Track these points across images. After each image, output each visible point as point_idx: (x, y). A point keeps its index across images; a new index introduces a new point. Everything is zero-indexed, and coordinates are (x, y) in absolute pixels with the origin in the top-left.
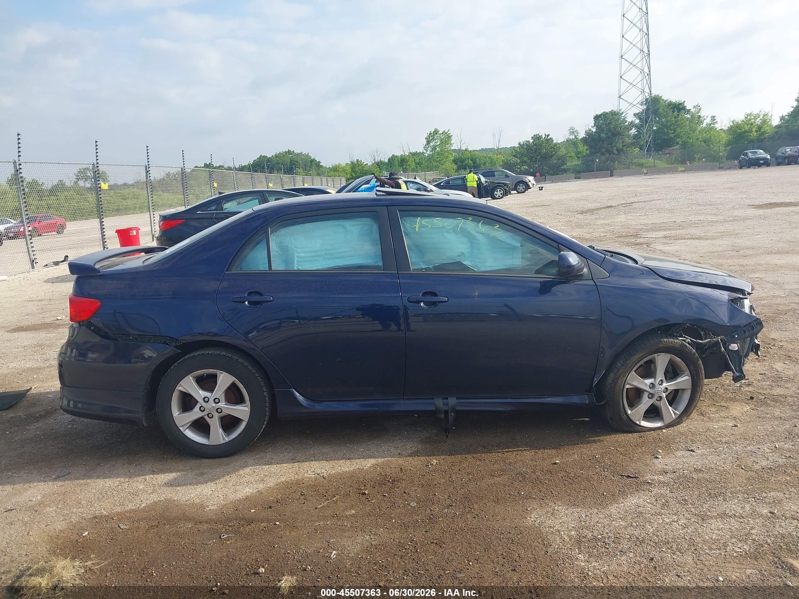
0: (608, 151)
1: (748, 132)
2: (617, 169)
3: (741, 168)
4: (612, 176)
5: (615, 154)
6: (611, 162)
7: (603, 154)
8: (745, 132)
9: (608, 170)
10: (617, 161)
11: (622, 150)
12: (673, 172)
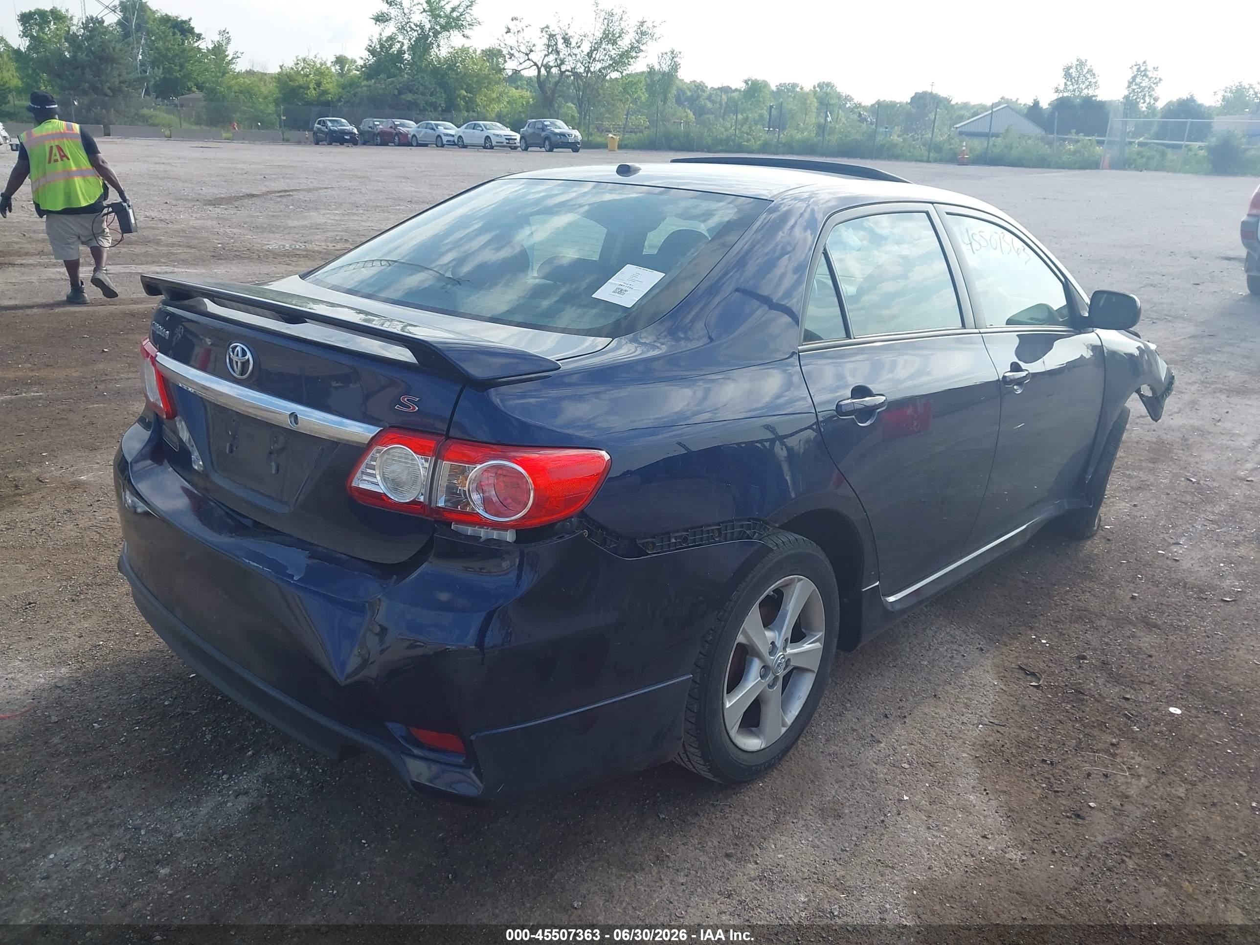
0: (94, 88)
1: (303, 88)
2: (114, 124)
3: (317, 144)
4: (108, 134)
5: (108, 96)
6: (102, 109)
7: (85, 93)
8: (300, 87)
9: (98, 122)
10: (112, 110)
11: (120, 90)
12: (214, 139)
